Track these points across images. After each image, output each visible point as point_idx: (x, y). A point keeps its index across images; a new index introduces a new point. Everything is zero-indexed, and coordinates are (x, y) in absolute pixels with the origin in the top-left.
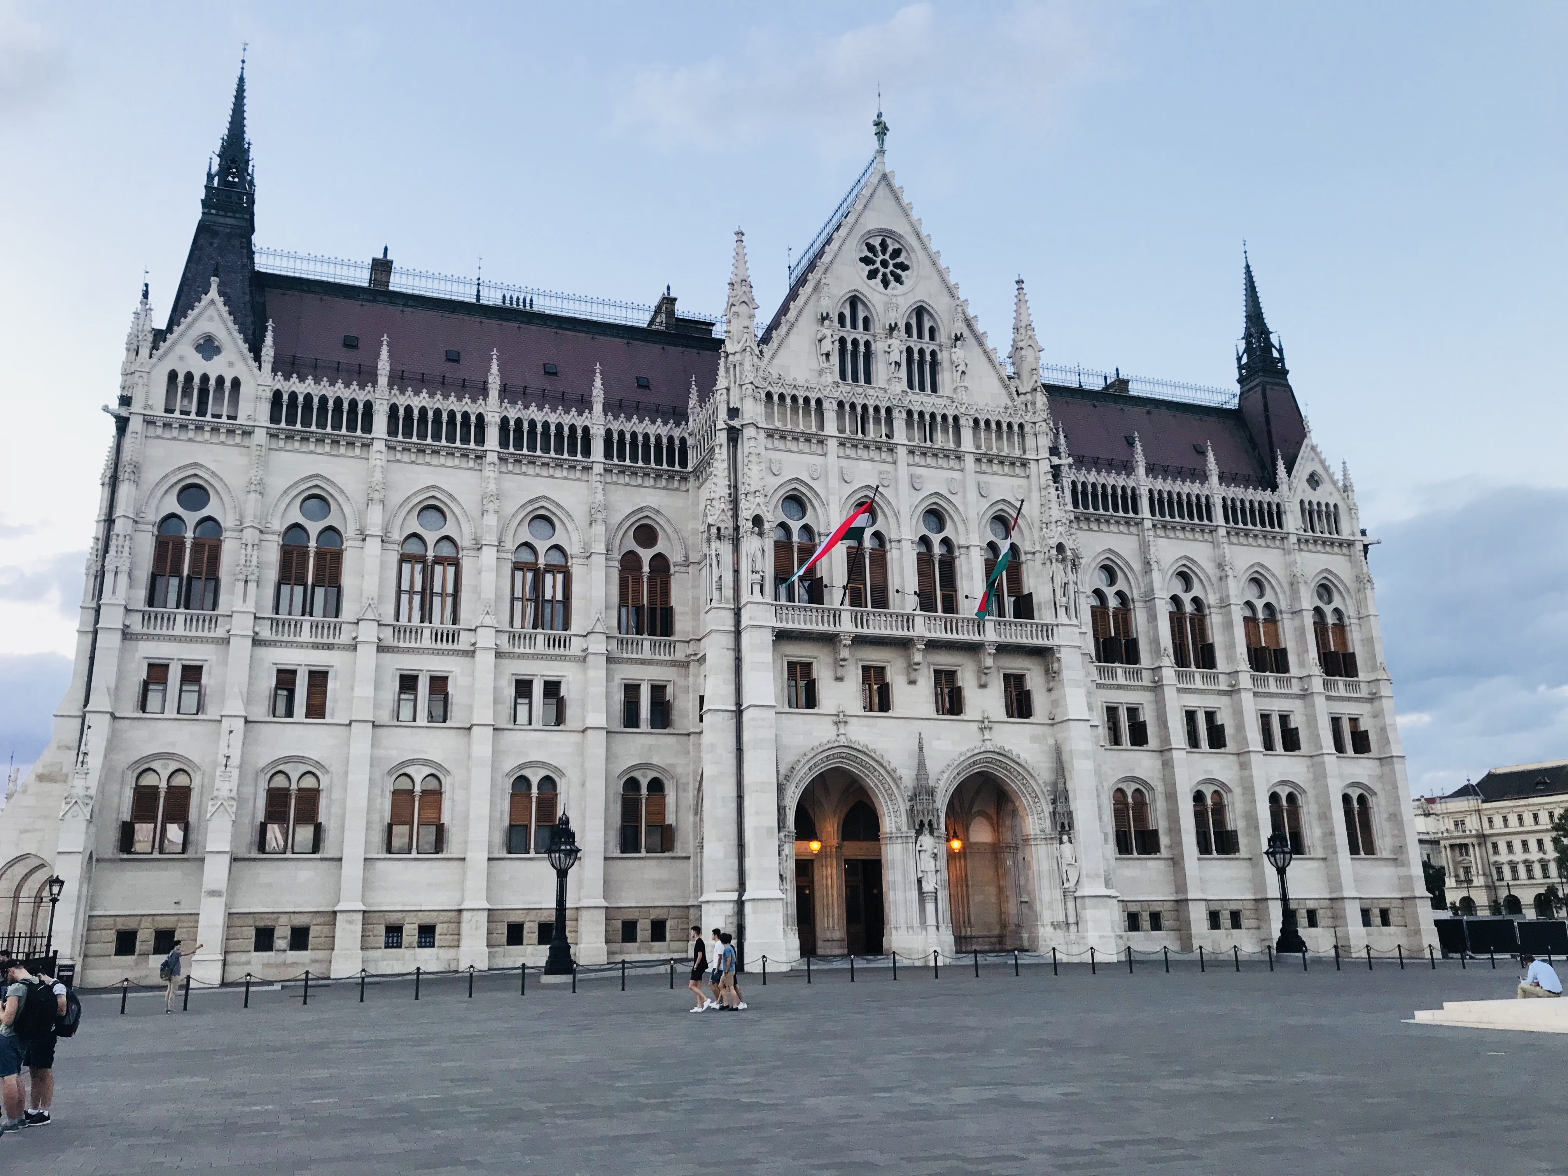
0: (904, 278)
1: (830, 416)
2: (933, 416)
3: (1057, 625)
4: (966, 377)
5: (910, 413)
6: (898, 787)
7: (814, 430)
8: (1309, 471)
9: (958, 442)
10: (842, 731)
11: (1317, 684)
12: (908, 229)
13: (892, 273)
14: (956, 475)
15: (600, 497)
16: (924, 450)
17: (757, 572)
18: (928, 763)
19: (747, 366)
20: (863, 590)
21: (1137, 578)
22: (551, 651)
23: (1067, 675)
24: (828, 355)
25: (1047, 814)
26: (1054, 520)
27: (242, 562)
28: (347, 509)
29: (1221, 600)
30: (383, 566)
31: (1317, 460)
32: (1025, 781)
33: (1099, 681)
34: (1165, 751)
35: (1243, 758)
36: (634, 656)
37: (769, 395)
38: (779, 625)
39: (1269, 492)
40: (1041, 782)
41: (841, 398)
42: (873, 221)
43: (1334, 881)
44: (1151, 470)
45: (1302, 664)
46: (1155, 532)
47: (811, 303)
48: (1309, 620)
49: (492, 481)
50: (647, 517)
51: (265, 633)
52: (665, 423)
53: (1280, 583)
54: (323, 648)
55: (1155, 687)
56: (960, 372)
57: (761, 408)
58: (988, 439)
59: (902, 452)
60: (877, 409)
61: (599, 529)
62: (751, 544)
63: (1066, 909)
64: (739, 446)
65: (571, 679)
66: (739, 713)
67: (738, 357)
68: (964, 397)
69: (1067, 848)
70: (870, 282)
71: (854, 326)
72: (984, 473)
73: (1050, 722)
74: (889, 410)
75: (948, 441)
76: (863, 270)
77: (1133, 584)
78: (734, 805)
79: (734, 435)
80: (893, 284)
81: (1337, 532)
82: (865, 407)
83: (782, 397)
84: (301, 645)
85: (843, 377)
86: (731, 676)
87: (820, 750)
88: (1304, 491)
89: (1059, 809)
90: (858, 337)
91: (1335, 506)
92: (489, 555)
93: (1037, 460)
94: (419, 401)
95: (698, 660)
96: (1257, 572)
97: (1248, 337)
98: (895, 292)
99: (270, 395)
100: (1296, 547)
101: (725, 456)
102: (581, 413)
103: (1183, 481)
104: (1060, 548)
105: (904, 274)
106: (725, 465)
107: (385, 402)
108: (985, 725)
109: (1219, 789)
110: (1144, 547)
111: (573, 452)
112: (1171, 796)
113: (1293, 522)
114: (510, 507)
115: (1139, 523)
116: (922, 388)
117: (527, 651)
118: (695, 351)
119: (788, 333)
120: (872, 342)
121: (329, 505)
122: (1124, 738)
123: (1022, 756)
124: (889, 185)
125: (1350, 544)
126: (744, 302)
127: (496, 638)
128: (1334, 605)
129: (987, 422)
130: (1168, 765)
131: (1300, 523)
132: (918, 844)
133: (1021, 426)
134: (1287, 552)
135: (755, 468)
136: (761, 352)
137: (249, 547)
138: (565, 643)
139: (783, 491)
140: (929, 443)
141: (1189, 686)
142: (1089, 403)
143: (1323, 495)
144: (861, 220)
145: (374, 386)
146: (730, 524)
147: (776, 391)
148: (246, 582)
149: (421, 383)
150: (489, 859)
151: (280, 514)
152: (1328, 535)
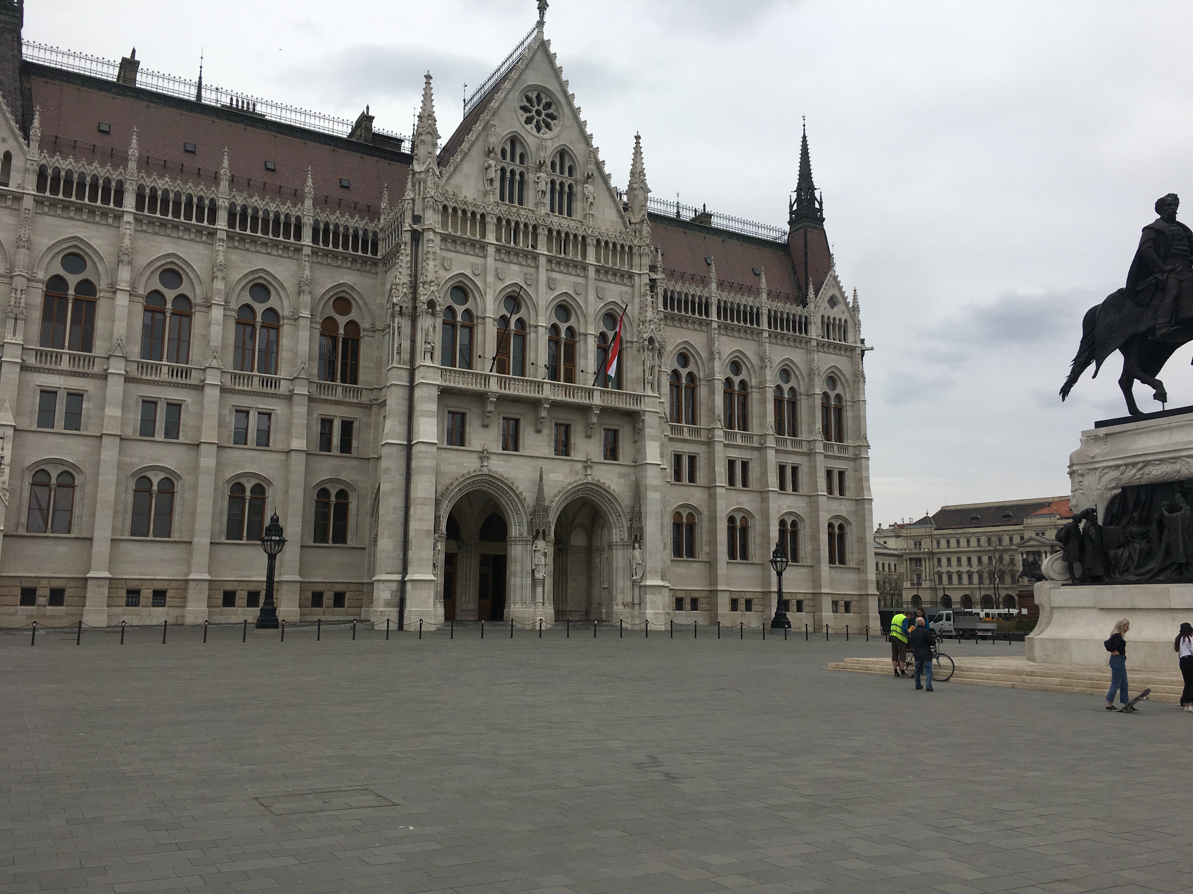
0: (552, 126)
1: (491, 229)
2: (567, 234)
3: (644, 396)
4: (594, 207)
5: (550, 231)
6: (523, 505)
7: (478, 237)
8: (830, 294)
9: (584, 256)
10: (485, 464)
11: (819, 448)
12: (558, 87)
13: (544, 121)
14: (580, 280)
15: (307, 273)
16: (559, 260)
17: (429, 343)
18: (546, 489)
19: (429, 183)
20: (507, 362)
21: (703, 363)
22: (265, 390)
23: (648, 431)
24: (491, 180)
25: (626, 528)
26: (648, 320)
27: (12, 303)
28: (100, 267)
29: (760, 383)
30: (130, 314)
31: (836, 287)
32: (612, 505)
33: (671, 436)
34: (711, 488)
35: (764, 495)
36: (330, 398)
37: (445, 207)
38: (444, 384)
39: (800, 307)
40: (623, 506)
41: (500, 215)
42: (532, 79)
43: (816, 582)
44: (721, 285)
45: (811, 432)
46: (720, 331)
47: (481, 138)
48: (818, 402)
49: (221, 254)
50: (344, 291)
51: (32, 361)
52: (362, 218)
53: (801, 373)
54: (79, 376)
55: (709, 442)
56: (589, 203)
57: (438, 218)
58: (606, 256)
59: (543, 261)
60: (526, 225)
61: (306, 299)
62: (425, 322)
63: (633, 594)
64: (420, 245)
65: (279, 412)
66: (409, 447)
67: (423, 176)
68: (591, 223)
69: (637, 552)
70: (525, 125)
71: (513, 159)
72: (602, 280)
73: (634, 464)
74: (535, 227)
75: (577, 254)
76: (522, 116)
77: (700, 367)
78: (401, 513)
79: (416, 237)
80: (544, 129)
81: (845, 340)
82: (517, 223)
83: (455, 209)
84: (61, 373)
85: (502, 198)
86: (405, 420)
87: (468, 476)
88: (825, 309)
89: (634, 526)
90: (515, 168)
91: (846, 321)
92: (217, 313)
93: (640, 274)
94: (163, 184)
95: (379, 404)
96: (786, 365)
97: (799, 190)
98: (545, 136)
99: (37, 168)
100: (815, 349)
101: (409, 252)
102: (295, 206)
103: (742, 295)
104: (651, 340)
105: (552, 123)
106: (409, 259)
107: (134, 183)
108: (588, 464)
109: (746, 516)
110: (710, 342)
111: (287, 235)
112: (713, 519)
113: (815, 332)
114: (236, 276)
115: (709, 324)
116: (561, 212)
117: (245, 388)
118: (387, 161)
119: (462, 160)
120: (526, 173)
121: (85, 262)
122: (684, 477)
123: (612, 487)
124: (546, 51)
125: (853, 349)
126: (429, 132)
127: (222, 377)
128: (837, 391)
129: (606, 243)
130: (712, 497)
131: (820, 332)
132: (534, 546)
133: (630, 248)
134: (809, 352)
135: (431, 263)
136: (440, 172)
137: (19, 292)
138: (276, 383)
139: (452, 283)
140: (563, 255)
141: (733, 443)
142: (681, 230)
143: (838, 313)
144: (523, 77)
145: (124, 168)
146: (410, 305)
147: (451, 204)
148: (16, 319)
149: (164, 168)
150: (211, 543)
151: (44, 266)
152: (838, 342)
